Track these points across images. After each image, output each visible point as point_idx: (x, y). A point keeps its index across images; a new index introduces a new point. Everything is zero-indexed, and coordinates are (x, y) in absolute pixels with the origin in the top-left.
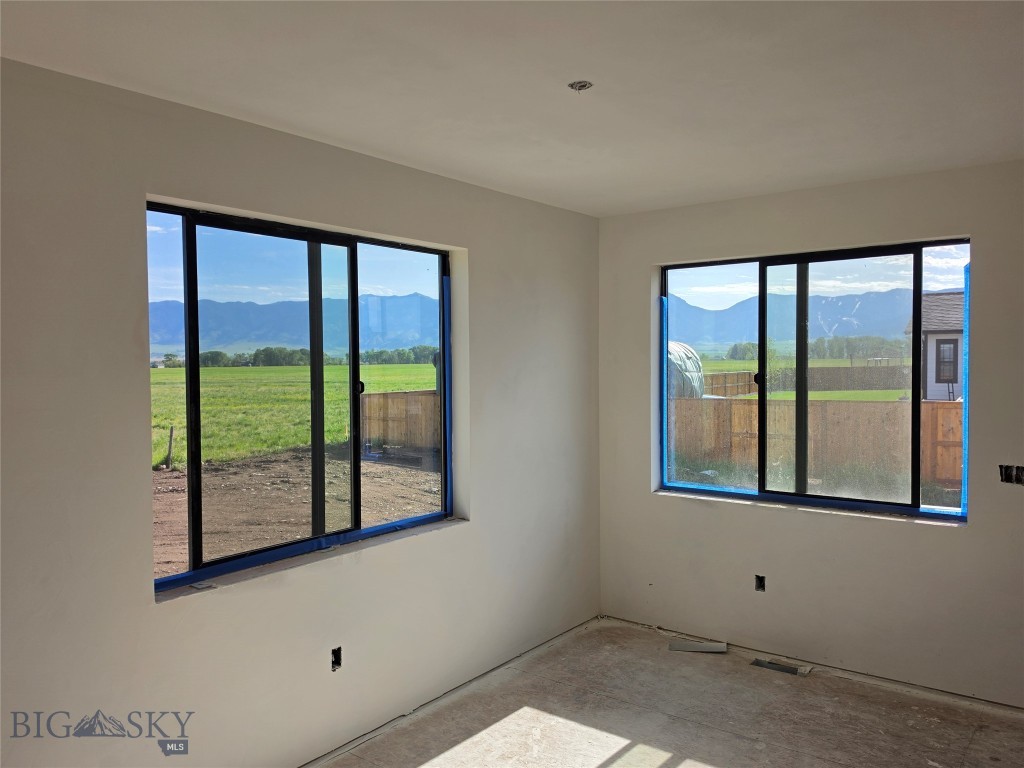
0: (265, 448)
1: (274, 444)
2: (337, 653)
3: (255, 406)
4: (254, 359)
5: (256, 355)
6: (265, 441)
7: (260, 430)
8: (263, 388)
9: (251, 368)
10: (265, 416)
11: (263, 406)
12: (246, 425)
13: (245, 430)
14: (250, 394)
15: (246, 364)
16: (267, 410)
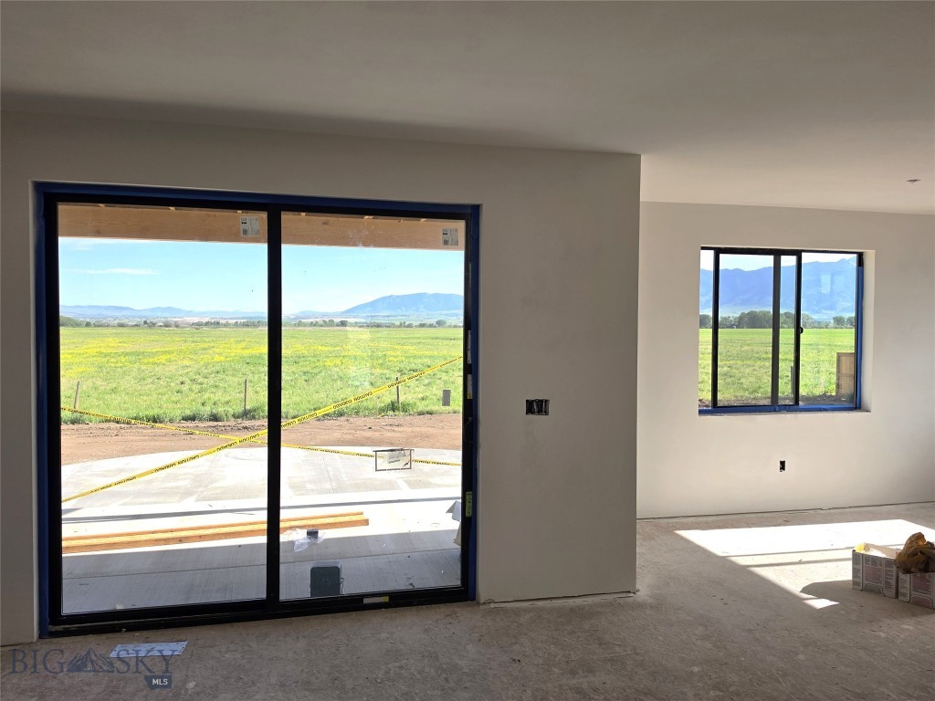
0: (746, 394)
1: (754, 391)
2: (783, 464)
3: (739, 362)
4: (739, 322)
5: (741, 318)
6: (747, 390)
7: (743, 380)
8: (746, 348)
9: (735, 330)
10: (748, 371)
11: (745, 362)
12: (731, 377)
13: (729, 380)
14: (735, 352)
15: (731, 327)
16: (749, 366)
